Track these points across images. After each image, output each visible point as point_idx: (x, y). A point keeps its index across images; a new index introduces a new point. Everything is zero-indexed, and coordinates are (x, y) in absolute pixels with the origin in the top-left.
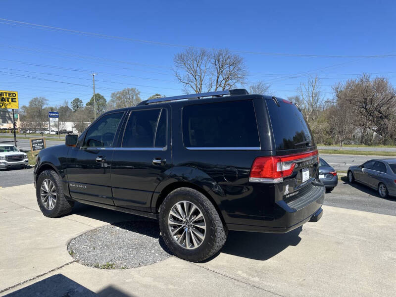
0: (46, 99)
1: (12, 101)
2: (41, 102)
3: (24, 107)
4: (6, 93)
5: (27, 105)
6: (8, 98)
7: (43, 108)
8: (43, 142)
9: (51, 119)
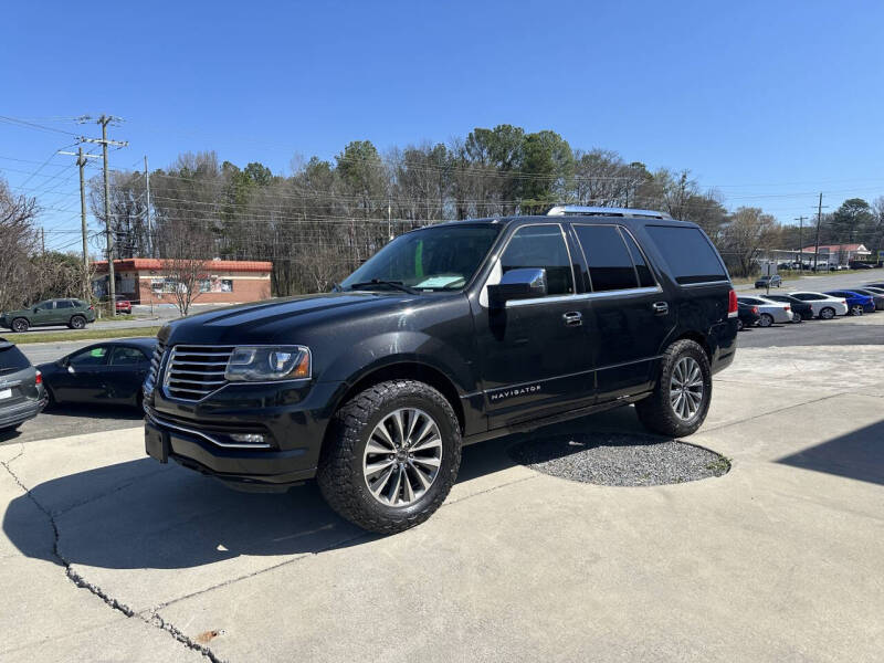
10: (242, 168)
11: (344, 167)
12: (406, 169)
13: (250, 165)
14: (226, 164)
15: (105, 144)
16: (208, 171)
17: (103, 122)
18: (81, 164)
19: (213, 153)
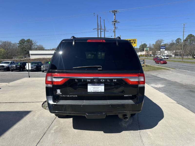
0: (163, 40)
1: (134, 43)
2: (161, 41)
3: (153, 44)
4: (132, 40)
5: (155, 43)
6: (133, 42)
7: (161, 45)
8: (144, 61)
9: (161, 50)
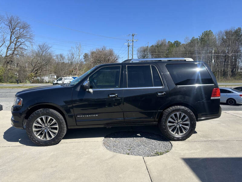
10: (173, 42)
11: (202, 39)
12: (225, 37)
13: (175, 41)
14: (169, 42)
15: (133, 41)
16: (163, 44)
17: (133, 35)
18: (128, 46)
19: (165, 39)
